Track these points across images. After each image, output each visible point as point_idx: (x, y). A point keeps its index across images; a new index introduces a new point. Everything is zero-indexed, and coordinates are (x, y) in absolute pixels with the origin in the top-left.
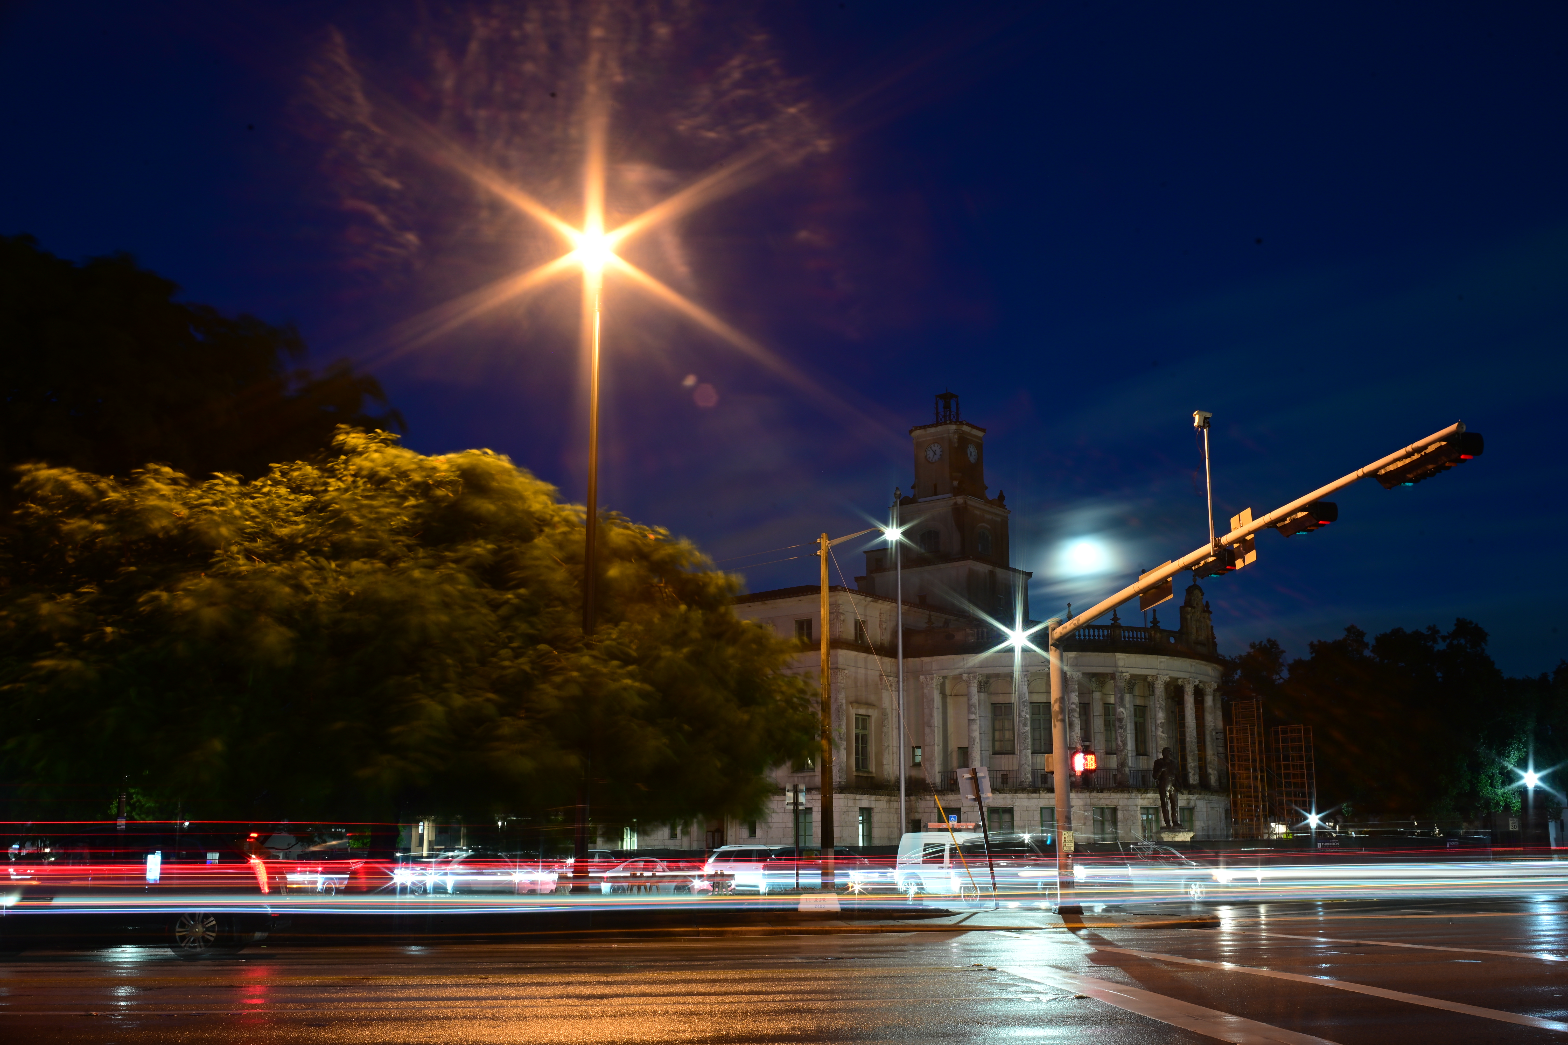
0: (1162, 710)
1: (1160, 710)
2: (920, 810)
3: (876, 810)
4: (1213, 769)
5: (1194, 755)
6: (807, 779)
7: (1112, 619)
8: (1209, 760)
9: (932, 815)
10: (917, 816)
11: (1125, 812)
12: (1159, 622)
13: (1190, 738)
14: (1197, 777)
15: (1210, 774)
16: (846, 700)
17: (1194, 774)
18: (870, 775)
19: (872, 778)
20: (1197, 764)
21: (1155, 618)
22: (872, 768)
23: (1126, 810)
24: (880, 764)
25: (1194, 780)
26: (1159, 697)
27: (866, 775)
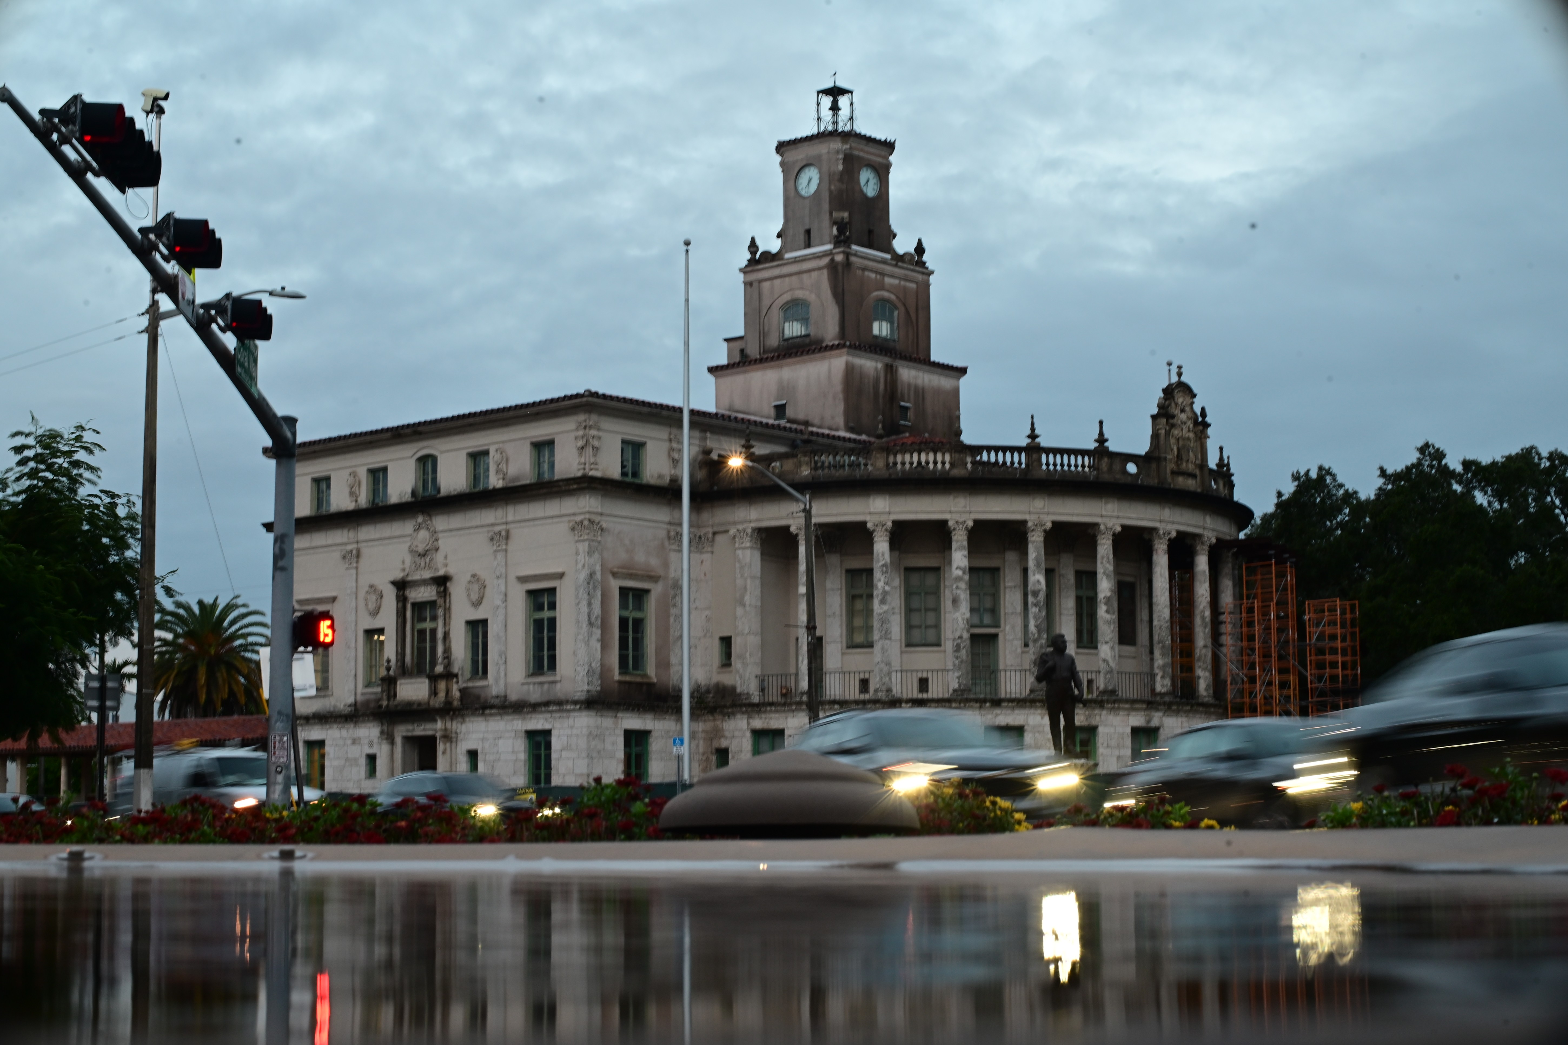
0: (1108, 576)
1: (1104, 578)
2: (727, 734)
3: (654, 734)
4: (1205, 669)
5: (1163, 647)
6: (546, 686)
7: (1029, 437)
8: (1198, 654)
9: (744, 740)
10: (724, 743)
11: (1037, 735)
12: (1107, 440)
13: (1159, 621)
14: (1168, 682)
15: (1199, 678)
16: (602, 566)
17: (1163, 677)
18: (645, 680)
19: (651, 685)
20: (1168, 660)
21: (1101, 434)
22: (651, 671)
23: (1039, 732)
24: (664, 664)
25: (1163, 686)
26: (1103, 558)
27: (638, 679)
